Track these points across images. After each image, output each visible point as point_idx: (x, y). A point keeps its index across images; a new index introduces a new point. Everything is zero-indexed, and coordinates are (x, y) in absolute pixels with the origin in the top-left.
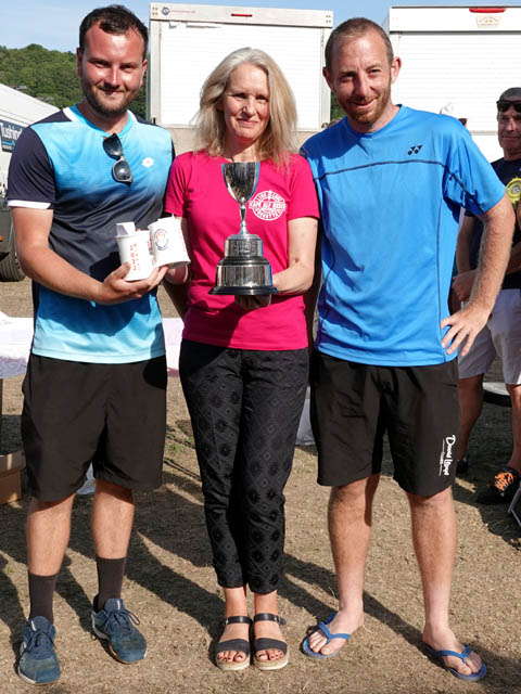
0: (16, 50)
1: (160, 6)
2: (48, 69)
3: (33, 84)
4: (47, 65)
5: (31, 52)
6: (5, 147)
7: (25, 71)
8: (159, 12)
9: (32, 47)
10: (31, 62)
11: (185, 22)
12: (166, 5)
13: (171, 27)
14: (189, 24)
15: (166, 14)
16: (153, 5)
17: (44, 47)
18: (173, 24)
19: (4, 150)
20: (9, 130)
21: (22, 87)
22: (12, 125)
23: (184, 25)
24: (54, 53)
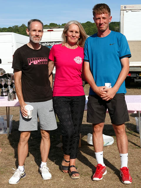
0: (83, 23)
1: (123, 6)
3: (88, 33)
4: (92, 27)
5: (88, 24)
8: (123, 8)
9: (88, 22)
10: (87, 27)
11: (131, 10)
12: (125, 5)
13: (127, 12)
14: (132, 10)
15: (125, 8)
16: (121, 6)
17: (91, 22)
18: (127, 11)
23: (131, 11)
24: (94, 24)
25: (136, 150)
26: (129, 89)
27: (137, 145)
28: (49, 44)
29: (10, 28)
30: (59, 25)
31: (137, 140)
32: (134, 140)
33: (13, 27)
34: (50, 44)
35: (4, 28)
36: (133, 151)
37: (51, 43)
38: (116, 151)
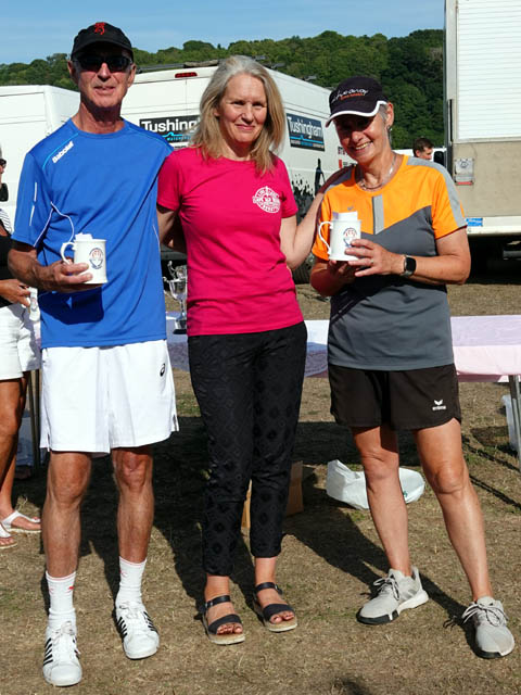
0: (309, 39)
2: (343, 57)
3: (327, 74)
4: (343, 52)
5: (325, 40)
6: (293, 142)
7: (320, 60)
9: (327, 34)
10: (325, 51)
19: (292, 145)
20: (298, 124)
21: (311, 78)
22: (300, 118)
24: (349, 39)
25: (507, 519)
26: (483, 286)
27: (512, 502)
28: (181, 123)
29: (37, 63)
30: (219, 46)
31: (511, 481)
32: (500, 481)
33: (48, 58)
34: (184, 125)
35: (15, 64)
36: (496, 524)
37: (190, 123)
38: (433, 524)
